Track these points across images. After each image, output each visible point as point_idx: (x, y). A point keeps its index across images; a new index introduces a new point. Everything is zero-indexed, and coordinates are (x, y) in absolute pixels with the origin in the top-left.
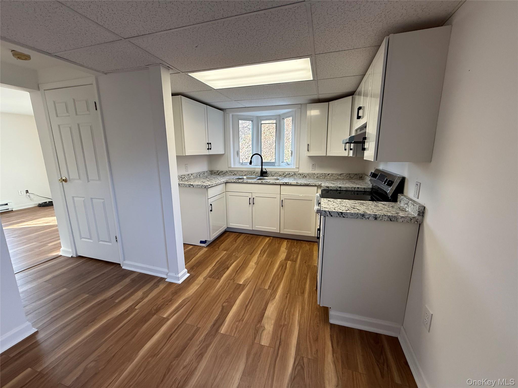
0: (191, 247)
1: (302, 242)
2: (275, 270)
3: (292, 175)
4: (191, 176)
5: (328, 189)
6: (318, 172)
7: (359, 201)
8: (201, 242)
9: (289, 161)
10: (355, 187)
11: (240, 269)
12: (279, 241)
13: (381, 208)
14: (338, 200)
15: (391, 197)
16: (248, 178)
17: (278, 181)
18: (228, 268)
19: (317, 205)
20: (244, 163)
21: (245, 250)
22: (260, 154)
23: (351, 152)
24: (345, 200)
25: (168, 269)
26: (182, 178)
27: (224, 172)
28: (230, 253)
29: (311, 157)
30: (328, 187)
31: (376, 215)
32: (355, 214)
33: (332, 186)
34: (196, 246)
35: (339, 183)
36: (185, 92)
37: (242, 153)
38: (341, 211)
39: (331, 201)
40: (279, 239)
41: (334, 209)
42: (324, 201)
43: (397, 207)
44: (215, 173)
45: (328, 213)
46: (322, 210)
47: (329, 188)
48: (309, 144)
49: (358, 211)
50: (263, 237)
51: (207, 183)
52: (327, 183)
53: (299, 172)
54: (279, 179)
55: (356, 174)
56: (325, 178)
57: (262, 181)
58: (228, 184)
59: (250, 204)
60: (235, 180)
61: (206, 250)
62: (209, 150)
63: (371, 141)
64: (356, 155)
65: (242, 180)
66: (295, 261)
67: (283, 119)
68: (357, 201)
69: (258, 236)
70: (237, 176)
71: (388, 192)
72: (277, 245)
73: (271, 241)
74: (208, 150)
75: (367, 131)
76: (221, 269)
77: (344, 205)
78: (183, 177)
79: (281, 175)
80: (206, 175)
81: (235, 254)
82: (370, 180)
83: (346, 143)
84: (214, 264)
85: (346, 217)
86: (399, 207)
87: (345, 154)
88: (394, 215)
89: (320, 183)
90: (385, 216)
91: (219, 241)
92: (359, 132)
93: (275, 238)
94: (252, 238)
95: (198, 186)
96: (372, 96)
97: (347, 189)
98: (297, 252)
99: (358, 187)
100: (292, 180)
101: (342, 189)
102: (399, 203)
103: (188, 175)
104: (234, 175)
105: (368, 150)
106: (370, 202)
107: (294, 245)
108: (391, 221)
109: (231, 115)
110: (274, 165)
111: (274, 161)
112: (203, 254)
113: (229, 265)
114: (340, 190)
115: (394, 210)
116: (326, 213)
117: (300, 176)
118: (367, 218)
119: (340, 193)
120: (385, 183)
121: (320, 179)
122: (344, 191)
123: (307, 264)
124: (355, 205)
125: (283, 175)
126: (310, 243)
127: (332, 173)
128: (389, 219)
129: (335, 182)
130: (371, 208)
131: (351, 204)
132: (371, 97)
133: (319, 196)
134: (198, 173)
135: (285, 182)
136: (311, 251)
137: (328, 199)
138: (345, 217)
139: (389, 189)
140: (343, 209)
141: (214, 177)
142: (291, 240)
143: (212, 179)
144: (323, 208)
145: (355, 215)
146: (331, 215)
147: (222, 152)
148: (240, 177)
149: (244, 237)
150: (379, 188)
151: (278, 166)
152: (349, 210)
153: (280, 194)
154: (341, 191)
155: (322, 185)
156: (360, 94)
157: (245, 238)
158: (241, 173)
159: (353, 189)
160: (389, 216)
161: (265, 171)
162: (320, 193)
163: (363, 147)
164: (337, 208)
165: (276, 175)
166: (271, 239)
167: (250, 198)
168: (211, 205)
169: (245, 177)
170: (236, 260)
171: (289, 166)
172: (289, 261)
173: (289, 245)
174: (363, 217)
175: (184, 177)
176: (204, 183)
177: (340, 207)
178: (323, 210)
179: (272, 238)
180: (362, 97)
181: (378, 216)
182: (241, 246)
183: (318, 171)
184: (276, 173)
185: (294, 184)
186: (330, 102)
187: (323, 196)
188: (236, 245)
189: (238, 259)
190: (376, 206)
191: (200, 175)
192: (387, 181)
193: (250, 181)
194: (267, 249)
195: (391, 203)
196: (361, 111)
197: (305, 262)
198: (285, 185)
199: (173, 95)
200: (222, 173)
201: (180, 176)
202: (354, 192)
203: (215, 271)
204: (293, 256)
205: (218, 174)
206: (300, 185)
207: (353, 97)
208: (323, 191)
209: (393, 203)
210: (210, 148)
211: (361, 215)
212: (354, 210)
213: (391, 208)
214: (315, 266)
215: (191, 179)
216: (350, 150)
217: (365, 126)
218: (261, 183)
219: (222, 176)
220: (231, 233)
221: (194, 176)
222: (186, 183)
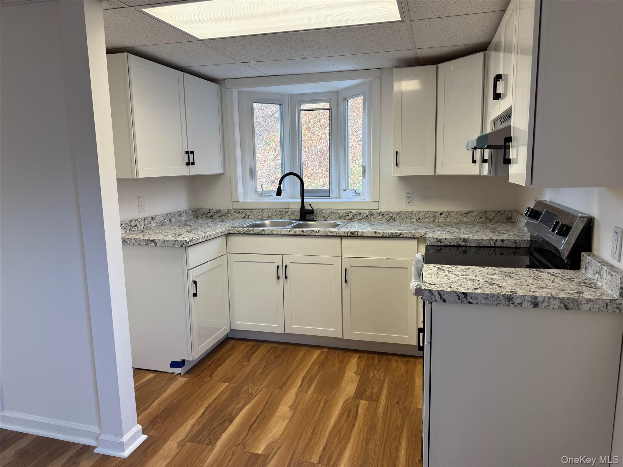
0: (152, 375)
1: (390, 357)
2: (333, 421)
3: (365, 215)
4: (152, 222)
5: (439, 244)
6: (419, 209)
7: (503, 268)
8: (174, 364)
9: (359, 187)
10: (496, 240)
11: (257, 423)
12: (341, 357)
13: (547, 282)
14: (459, 266)
15: (566, 258)
16: (274, 225)
17: (335, 229)
18: (231, 420)
19: (415, 279)
20: (267, 192)
21: (269, 378)
22: (298, 173)
23: (486, 166)
24: (472, 268)
25: (100, 425)
26: (131, 226)
27: (224, 213)
28: (236, 385)
29: (404, 179)
30: (439, 240)
31: (536, 298)
32: (493, 295)
33: (448, 237)
34: (162, 374)
35: (463, 231)
36: (135, 45)
37: (264, 170)
38: (464, 291)
39: (443, 270)
40: (341, 352)
41: (450, 287)
42: (429, 270)
43: (579, 280)
44: (204, 214)
45: (437, 295)
46: (424, 289)
47: (441, 242)
48: (399, 152)
49: (499, 290)
50: (307, 348)
51: (186, 236)
52: (438, 232)
53: (380, 210)
54: (339, 225)
55: (499, 212)
56: (433, 221)
57: (302, 230)
58: (232, 239)
59: (278, 278)
60: (246, 229)
61: (183, 382)
62: (191, 166)
63: (520, 146)
64: (496, 175)
65: (262, 229)
66: (374, 400)
67: (345, 99)
68: (498, 270)
69: (298, 347)
70: (250, 220)
71: (561, 248)
72: (338, 365)
73: (323, 356)
74: (187, 167)
75: (512, 125)
76: (216, 423)
77: (470, 277)
78: (133, 224)
79: (342, 217)
80: (183, 219)
81: (248, 389)
82: (526, 223)
83: (475, 148)
84: (202, 411)
85: (475, 302)
86: (583, 279)
87: (474, 170)
88: (573, 297)
89: (423, 232)
90: (555, 298)
91: (212, 361)
92: (499, 127)
93: (334, 351)
94: (283, 351)
95: (167, 244)
96: (519, 51)
97: (479, 243)
98: (380, 379)
99: (502, 238)
100: (366, 226)
101: (468, 245)
102: (583, 272)
103: (145, 219)
104: (244, 217)
105: (516, 163)
106: (525, 271)
107: (373, 366)
108: (567, 309)
109: (235, 92)
110: (328, 197)
111: (327, 187)
112: (177, 390)
113: (232, 414)
114: (466, 246)
115: (574, 285)
116: (433, 294)
117: (381, 217)
118: (519, 304)
119: (464, 252)
120: (553, 230)
121: (424, 223)
122: (474, 248)
123: (401, 407)
124: (495, 277)
125: (348, 217)
126: (407, 359)
127: (449, 210)
128: (562, 305)
129: (455, 230)
130: (525, 283)
131: (486, 275)
132: (518, 53)
133: (421, 258)
134: (167, 215)
135: (351, 232)
136: (411, 375)
137: (439, 266)
138: (473, 304)
139: (563, 242)
140: (468, 287)
141: (202, 222)
142: (366, 355)
143: (197, 226)
144: (427, 285)
145: (494, 299)
146: (444, 299)
147: (218, 170)
148: (258, 222)
149: (268, 349)
150: (543, 240)
151: (336, 198)
152: (480, 288)
153: (342, 257)
154: (468, 248)
155: (427, 236)
156: (497, 49)
157: (268, 351)
158: (259, 214)
159: (492, 243)
160: (563, 298)
161: (310, 208)
162: (424, 254)
163: (506, 158)
164: (457, 284)
165: (332, 216)
166: (325, 353)
167: (278, 267)
168: (195, 282)
169: (267, 222)
170: (250, 402)
171: (359, 198)
172: (362, 399)
173: (362, 365)
174: (509, 301)
175: (137, 225)
176: (178, 235)
177: (463, 282)
178: (427, 288)
179: (326, 350)
180: (502, 54)
181: (540, 299)
182: (260, 371)
183: (419, 207)
184: (333, 212)
185: (368, 235)
186: (440, 65)
187: (429, 259)
188: (249, 368)
189: (253, 399)
190: (536, 278)
191: (170, 220)
192: (558, 227)
193: (278, 230)
194: (316, 376)
195: (568, 271)
196: (500, 84)
197: (398, 402)
198: (350, 236)
199: (110, 51)
200: (220, 214)
201: (127, 222)
202: (494, 250)
203: (205, 426)
204: (373, 388)
205: (212, 217)
206: (383, 237)
207: (485, 56)
208: (429, 248)
209: (573, 271)
210: (191, 161)
211: (506, 298)
212: (491, 287)
213: (567, 282)
214: (418, 408)
215: (150, 228)
216: (483, 162)
217: (507, 115)
218: (302, 233)
219: (219, 220)
220: (238, 342)
221: (158, 221)
222: (140, 237)
